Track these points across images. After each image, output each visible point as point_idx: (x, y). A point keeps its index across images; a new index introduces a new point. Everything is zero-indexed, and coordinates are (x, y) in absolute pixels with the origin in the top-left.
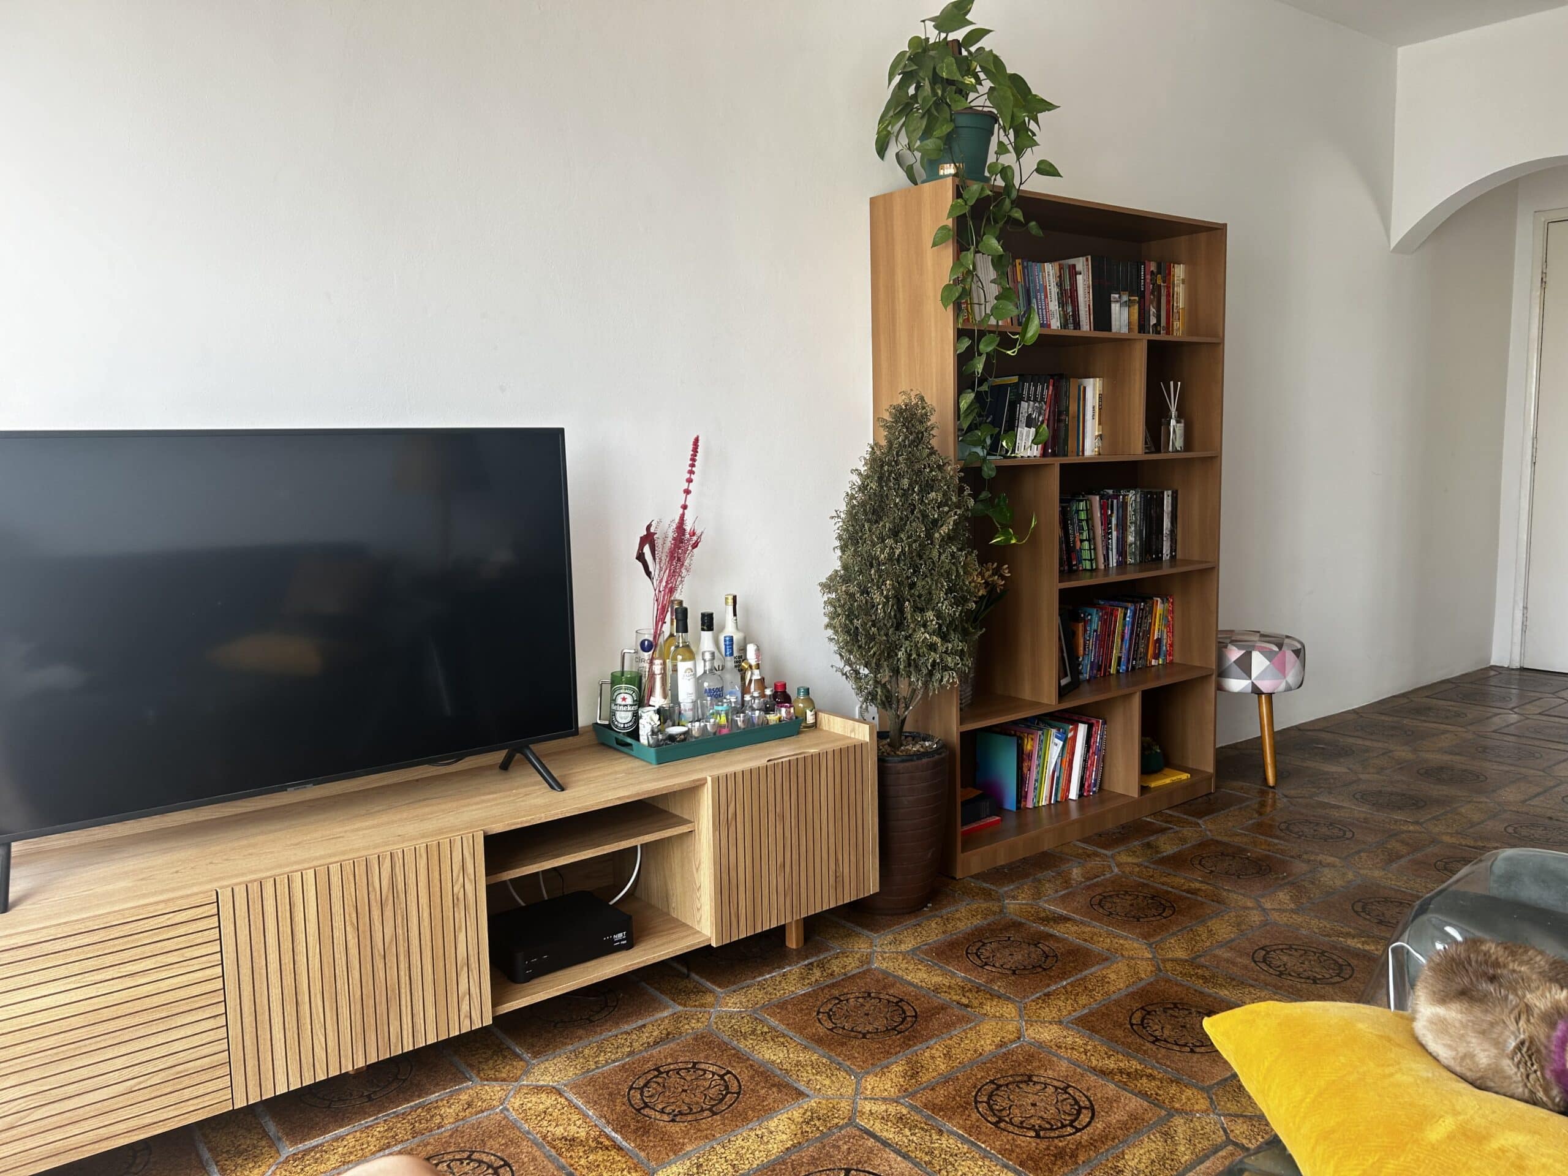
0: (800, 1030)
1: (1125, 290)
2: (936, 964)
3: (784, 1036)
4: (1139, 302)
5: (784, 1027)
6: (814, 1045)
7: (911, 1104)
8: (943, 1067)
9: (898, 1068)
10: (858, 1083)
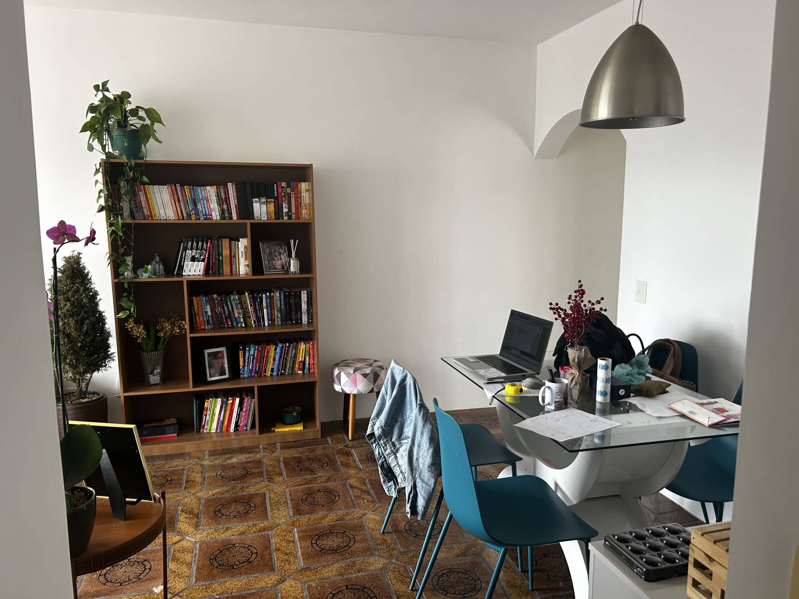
1: (263, 196)
4: (274, 202)
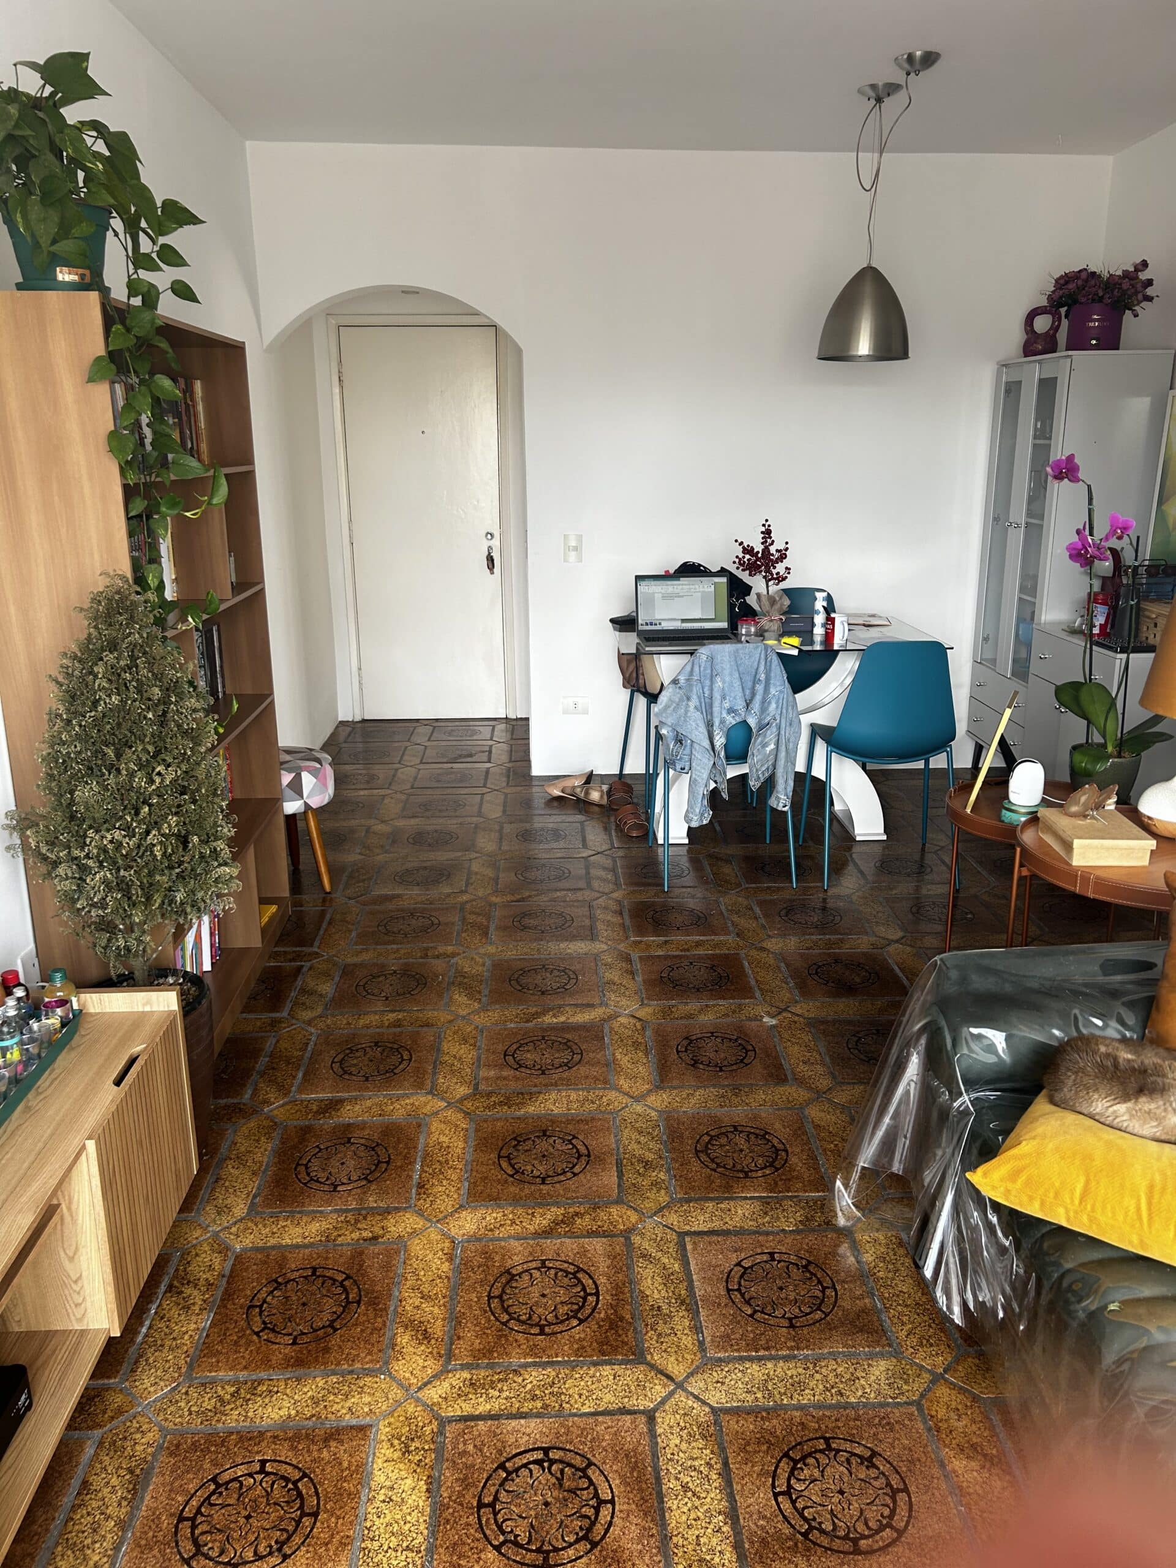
0: (266, 1363)
2: (294, 1212)
3: (260, 1382)
5: (245, 1373)
6: (300, 1371)
7: (461, 1365)
8: (436, 1310)
9: (404, 1339)
10: (393, 1378)
